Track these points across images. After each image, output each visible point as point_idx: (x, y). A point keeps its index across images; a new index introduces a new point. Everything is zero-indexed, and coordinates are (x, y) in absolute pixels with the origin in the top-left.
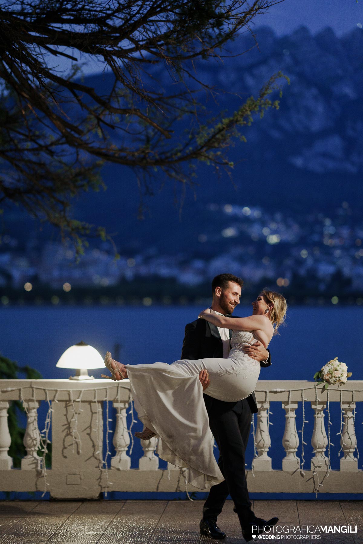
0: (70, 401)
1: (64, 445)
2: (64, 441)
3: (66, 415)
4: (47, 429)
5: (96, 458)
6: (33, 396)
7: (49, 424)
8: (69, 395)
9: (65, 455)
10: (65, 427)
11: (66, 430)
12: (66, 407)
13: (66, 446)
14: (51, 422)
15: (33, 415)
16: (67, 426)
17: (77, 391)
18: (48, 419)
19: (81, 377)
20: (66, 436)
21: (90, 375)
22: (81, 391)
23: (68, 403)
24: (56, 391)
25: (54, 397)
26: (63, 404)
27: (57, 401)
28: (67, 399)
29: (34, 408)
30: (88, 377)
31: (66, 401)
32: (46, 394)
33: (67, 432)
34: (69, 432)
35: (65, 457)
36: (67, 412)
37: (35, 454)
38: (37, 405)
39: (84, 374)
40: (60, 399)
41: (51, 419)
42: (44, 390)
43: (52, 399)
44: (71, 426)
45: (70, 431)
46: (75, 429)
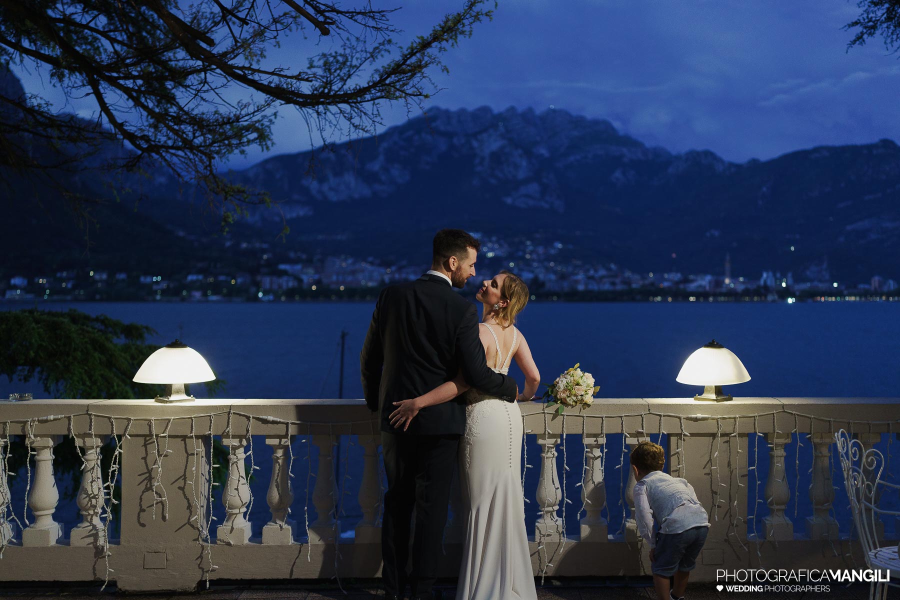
0: (151, 435)
1: (140, 505)
2: (141, 499)
3: (145, 459)
4: (112, 483)
5: (192, 526)
6: (90, 429)
7: (116, 473)
8: (150, 426)
9: (142, 521)
10: (144, 477)
11: (146, 481)
12: (145, 445)
13: (144, 507)
14: (120, 469)
15: (93, 459)
16: (147, 475)
17: (162, 419)
18: (114, 466)
19: (173, 397)
20: (143, 492)
21: (188, 394)
22: (169, 420)
23: (148, 438)
24: (129, 420)
25: (125, 430)
26: (141, 440)
27: (128, 436)
28: (148, 433)
29: (92, 448)
30: (184, 397)
31: (145, 436)
32: (112, 425)
33: (147, 484)
34: (148, 486)
35: (143, 525)
36: (147, 454)
37: (96, 521)
38: (99, 442)
39: (178, 392)
40: (135, 432)
41: (120, 464)
42: (109, 418)
43: (121, 433)
44: (153, 475)
45: (151, 484)
46: (158, 482)
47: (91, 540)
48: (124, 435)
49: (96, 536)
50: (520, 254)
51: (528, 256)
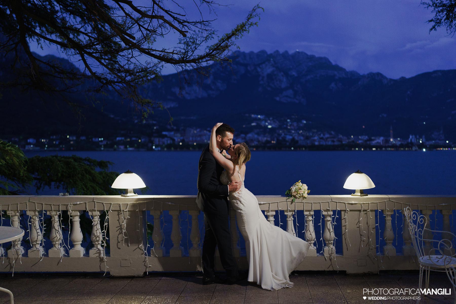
0: (120, 210)
1: (118, 240)
2: (118, 237)
3: (118, 220)
4: (105, 230)
5: (140, 249)
6: (95, 208)
7: (107, 226)
8: (120, 206)
9: (119, 247)
10: (118, 228)
11: (119, 230)
12: (118, 215)
13: (119, 241)
14: (108, 225)
15: (96, 220)
16: (120, 227)
17: (125, 204)
18: (106, 223)
19: (129, 195)
20: (119, 235)
21: (135, 193)
22: (128, 204)
23: (119, 212)
24: (111, 204)
25: (110, 208)
26: (117, 213)
27: (111, 211)
28: (119, 209)
29: (96, 216)
30: (133, 194)
31: (118, 211)
32: (104, 206)
33: (120, 231)
34: (121, 232)
35: (119, 248)
36: (119, 219)
37: (99, 247)
38: (98, 213)
39: (131, 192)
40: (114, 209)
41: (108, 222)
42: (103, 203)
43: (108, 209)
44: (122, 227)
45: (121, 231)
46: (125, 230)
47: (98, 255)
48: (109, 210)
49: (100, 253)
50: (285, 126)
51: (289, 127)
